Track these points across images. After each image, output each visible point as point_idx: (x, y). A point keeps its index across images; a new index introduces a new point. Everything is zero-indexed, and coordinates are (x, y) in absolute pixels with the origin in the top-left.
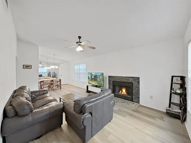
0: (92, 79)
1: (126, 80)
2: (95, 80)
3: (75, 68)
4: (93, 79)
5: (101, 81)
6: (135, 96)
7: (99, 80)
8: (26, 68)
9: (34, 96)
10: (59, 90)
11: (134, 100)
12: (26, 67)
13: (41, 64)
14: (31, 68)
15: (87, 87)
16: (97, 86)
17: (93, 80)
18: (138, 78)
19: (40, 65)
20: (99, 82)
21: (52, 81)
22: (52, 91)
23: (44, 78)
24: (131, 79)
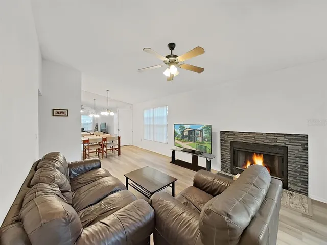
0: (183, 137)
1: (267, 141)
2: (190, 139)
3: (145, 116)
4: (186, 136)
5: (205, 142)
6: (295, 178)
7: (199, 139)
8: (58, 115)
9: (75, 173)
10: (117, 156)
11: (289, 186)
12: (58, 113)
13: (82, 109)
14: (68, 116)
15: (173, 152)
16: (194, 151)
17: (187, 139)
18: (306, 137)
19: (82, 111)
20: (199, 143)
21: (105, 140)
22: (104, 159)
23: (88, 135)
24: (282, 139)
